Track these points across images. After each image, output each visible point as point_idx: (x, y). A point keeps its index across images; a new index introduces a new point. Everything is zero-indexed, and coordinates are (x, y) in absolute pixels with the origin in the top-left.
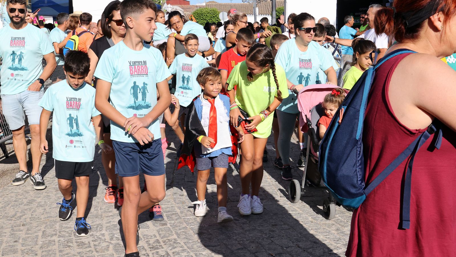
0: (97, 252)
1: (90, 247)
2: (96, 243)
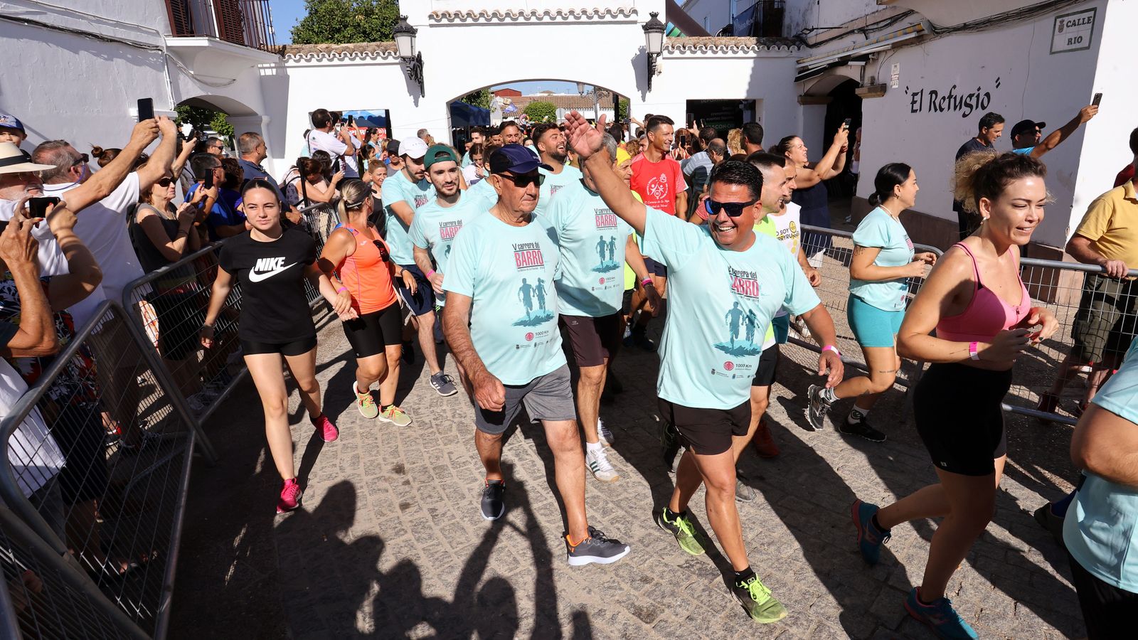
0: (439, 433)
1: (432, 427)
2: (438, 422)
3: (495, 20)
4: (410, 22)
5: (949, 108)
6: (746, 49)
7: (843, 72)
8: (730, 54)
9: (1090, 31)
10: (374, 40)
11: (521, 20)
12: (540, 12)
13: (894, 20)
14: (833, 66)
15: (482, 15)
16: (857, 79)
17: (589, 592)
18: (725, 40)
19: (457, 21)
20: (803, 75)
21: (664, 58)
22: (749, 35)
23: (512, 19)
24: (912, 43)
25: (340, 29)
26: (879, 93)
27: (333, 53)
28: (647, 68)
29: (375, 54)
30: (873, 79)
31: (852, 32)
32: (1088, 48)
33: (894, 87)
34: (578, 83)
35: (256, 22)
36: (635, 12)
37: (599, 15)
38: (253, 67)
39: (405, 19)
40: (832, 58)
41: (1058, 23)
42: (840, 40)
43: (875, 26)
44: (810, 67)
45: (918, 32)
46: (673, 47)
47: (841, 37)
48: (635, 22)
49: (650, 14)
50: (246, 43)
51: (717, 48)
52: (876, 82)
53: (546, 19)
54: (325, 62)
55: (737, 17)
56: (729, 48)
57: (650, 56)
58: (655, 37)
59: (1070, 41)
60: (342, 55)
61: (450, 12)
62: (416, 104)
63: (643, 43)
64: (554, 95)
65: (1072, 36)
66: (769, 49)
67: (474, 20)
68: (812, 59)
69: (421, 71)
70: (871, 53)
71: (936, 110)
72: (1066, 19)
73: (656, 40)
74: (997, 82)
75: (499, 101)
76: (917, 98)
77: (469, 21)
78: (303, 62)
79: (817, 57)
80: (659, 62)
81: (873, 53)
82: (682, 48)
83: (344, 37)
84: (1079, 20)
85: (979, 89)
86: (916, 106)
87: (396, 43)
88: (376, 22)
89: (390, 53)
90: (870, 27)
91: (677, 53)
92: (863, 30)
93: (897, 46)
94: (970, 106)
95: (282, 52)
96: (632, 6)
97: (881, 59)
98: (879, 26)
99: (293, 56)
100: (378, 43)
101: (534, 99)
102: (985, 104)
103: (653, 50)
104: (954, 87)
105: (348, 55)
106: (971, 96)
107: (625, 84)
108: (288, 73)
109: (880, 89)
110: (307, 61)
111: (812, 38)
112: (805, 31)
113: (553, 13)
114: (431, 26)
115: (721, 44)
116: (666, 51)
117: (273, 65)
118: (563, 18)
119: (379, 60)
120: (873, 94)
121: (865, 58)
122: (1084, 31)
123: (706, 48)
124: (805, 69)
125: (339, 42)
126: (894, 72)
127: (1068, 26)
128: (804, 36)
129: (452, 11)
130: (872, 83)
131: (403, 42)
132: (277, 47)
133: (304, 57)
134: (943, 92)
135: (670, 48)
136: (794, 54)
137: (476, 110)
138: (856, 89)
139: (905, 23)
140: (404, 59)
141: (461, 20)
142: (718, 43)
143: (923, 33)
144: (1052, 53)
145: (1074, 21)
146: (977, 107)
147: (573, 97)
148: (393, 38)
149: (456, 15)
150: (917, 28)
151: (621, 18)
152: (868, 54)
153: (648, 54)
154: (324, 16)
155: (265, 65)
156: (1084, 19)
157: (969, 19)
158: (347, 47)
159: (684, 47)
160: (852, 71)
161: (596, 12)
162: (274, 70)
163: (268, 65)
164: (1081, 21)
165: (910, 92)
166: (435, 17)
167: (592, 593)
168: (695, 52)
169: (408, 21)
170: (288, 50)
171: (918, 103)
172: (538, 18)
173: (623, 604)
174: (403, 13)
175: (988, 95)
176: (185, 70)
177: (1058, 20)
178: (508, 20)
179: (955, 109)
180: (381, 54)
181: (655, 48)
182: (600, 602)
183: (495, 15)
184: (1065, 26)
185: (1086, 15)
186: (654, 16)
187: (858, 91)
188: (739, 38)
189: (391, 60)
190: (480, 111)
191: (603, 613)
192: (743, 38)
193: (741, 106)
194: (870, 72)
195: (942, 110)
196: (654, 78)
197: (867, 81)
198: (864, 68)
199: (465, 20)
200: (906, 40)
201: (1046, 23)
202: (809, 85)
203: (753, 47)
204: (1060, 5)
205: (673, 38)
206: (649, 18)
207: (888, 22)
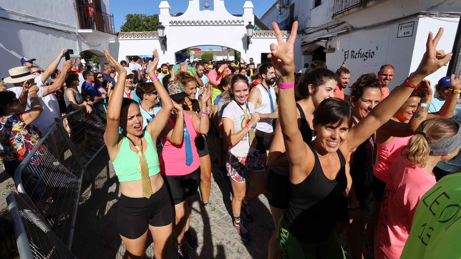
3: (193, 24)
4: (163, 24)
5: (359, 57)
7: (319, 43)
9: (412, 30)
10: (150, 31)
11: (202, 24)
12: (209, 21)
14: (315, 41)
15: (188, 22)
16: (324, 46)
17: (225, 234)
19: (179, 24)
20: (304, 44)
21: (253, 38)
22: (284, 30)
23: (199, 24)
24: (345, 33)
25: (138, 26)
26: (332, 51)
27: (135, 35)
28: (247, 41)
29: (150, 36)
30: (330, 46)
31: (322, 29)
32: (411, 36)
33: (338, 49)
34: (221, 46)
35: (109, 24)
36: (243, 21)
38: (107, 40)
39: (161, 23)
40: (315, 38)
41: (400, 27)
43: (331, 27)
44: (307, 42)
45: (347, 29)
46: (257, 34)
47: (318, 31)
48: (243, 25)
50: (105, 31)
51: (273, 35)
52: (331, 47)
53: (211, 24)
54: (132, 38)
55: (280, 23)
57: (248, 37)
58: (250, 30)
59: (404, 33)
60: (138, 36)
61: (177, 21)
62: (164, 53)
63: (246, 33)
64: (213, 50)
65: (405, 31)
67: (185, 24)
68: (308, 39)
69: (166, 42)
70: (329, 37)
71: (354, 58)
72: (403, 25)
73: (251, 32)
74: (377, 48)
75: (193, 52)
76: (347, 53)
77: (184, 24)
78: (124, 38)
79: (309, 38)
80: (252, 39)
81: (330, 37)
82: (260, 35)
83: (139, 29)
84: (408, 26)
85: (370, 50)
86: (347, 56)
87: (157, 32)
88: (150, 24)
89: (155, 35)
90: (329, 28)
91: (258, 36)
93: (339, 35)
94: (367, 57)
95: (117, 35)
96: (242, 19)
97: (333, 39)
98: (332, 27)
99: (121, 36)
100: (151, 32)
101: (205, 52)
102: (372, 56)
103: (249, 35)
104: (361, 49)
105: (140, 36)
106: (367, 53)
107: (239, 47)
108: (119, 42)
109: (333, 50)
110: (126, 38)
111: (307, 31)
113: (214, 21)
114: (170, 26)
116: (254, 35)
117: (114, 39)
118: (217, 23)
119: (151, 38)
120: (330, 52)
121: (327, 38)
122: (410, 30)
123: (269, 35)
124: (305, 42)
125: (137, 31)
126: (338, 44)
127: (404, 28)
128: (304, 30)
129: (178, 21)
130: (330, 48)
131: (160, 31)
132: (116, 33)
133: (125, 36)
134: (356, 51)
135: (256, 34)
136: (301, 37)
137: (185, 55)
138: (324, 50)
139: (342, 26)
140: (160, 37)
141: (181, 24)
143: (349, 30)
144: (397, 38)
145: (406, 26)
146: (369, 57)
147: (219, 51)
148: (156, 30)
149: (179, 22)
150: (347, 28)
151: (238, 23)
153: (248, 36)
154: (132, 22)
155: (111, 39)
156: (410, 25)
157: (366, 25)
158: (140, 33)
159: (261, 34)
160: (322, 43)
161: (229, 21)
162: (114, 41)
163: (112, 39)
164: (409, 26)
165: (344, 51)
166: (171, 22)
167: (226, 235)
168: (264, 36)
169: (162, 24)
170: (119, 34)
171: (347, 55)
172: (208, 23)
173: (237, 239)
174: (160, 21)
175: (373, 53)
176: (84, 41)
178: (197, 24)
179: (361, 58)
180: (152, 35)
181: (250, 34)
182: (229, 238)
183: (193, 22)
184: (403, 28)
185: (411, 24)
186: (250, 23)
187: (324, 51)
189: (155, 38)
190: (186, 56)
191: (230, 243)
192: (282, 31)
194: (329, 44)
195: (356, 58)
196: (250, 45)
197: (328, 47)
198: (327, 42)
199: (182, 24)
200: (343, 32)
201: (395, 26)
202: (306, 48)
203: (286, 34)
204: (401, 20)
205: (257, 31)
206: (248, 24)
207: (336, 25)
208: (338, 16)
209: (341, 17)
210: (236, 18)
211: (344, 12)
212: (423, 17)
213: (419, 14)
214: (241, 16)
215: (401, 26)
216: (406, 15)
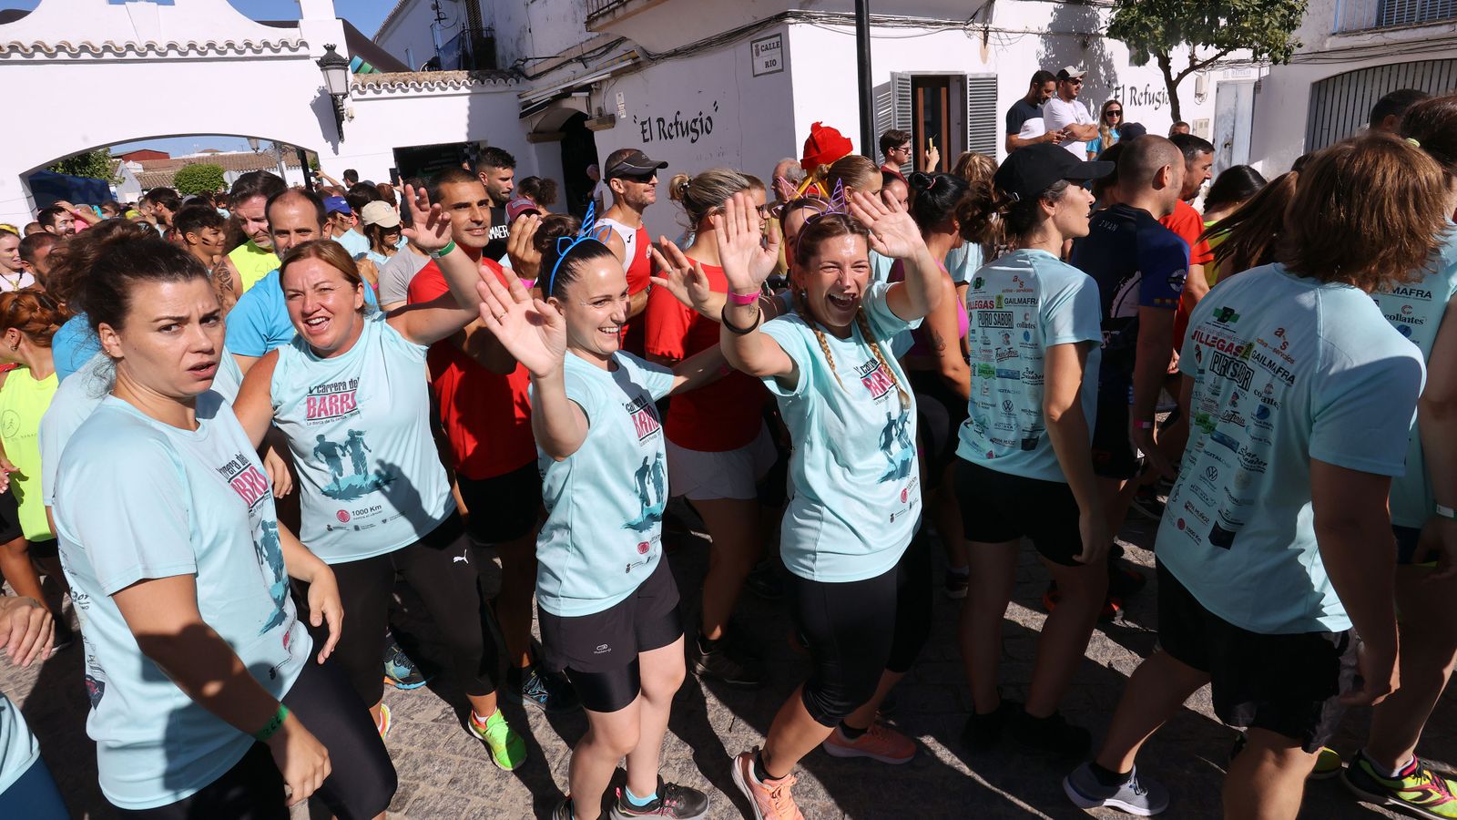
5: (678, 135)
6: (455, 84)
7: (568, 104)
8: (438, 91)
9: (780, 55)
11: (132, 55)
12: (161, 45)
13: (609, 47)
14: (557, 99)
16: (585, 111)
18: (429, 75)
20: (528, 111)
21: (353, 100)
22: (458, 69)
24: (631, 71)
26: (609, 124)
28: (332, 113)
30: (600, 109)
31: (570, 61)
32: (782, 70)
33: (622, 116)
34: (251, 138)
36: (304, 44)
37: (253, 49)
40: (555, 89)
41: (754, 48)
42: (560, 71)
43: (592, 55)
44: (533, 101)
45: (634, 59)
46: (364, 86)
47: (559, 67)
48: (307, 57)
49: (325, 47)
51: (420, 85)
52: (604, 113)
53: (173, 54)
55: (442, 49)
56: (435, 84)
57: (334, 98)
58: (336, 74)
59: (767, 65)
63: (323, 83)
64: (218, 154)
65: (768, 59)
66: (483, 83)
68: (534, 92)
70: (592, 83)
71: (666, 138)
72: (760, 44)
73: (339, 79)
74: (714, 106)
76: (646, 127)
79: (539, 90)
80: (348, 104)
81: (595, 83)
82: (375, 87)
84: (770, 44)
85: (701, 114)
86: (647, 135)
90: (587, 56)
91: (370, 94)
92: (580, 59)
93: (617, 75)
94: (695, 131)
96: (300, 38)
97: (604, 90)
98: (595, 54)
101: (189, 161)
102: (709, 128)
103: (336, 91)
104: (678, 113)
106: (695, 121)
107: (309, 134)
109: (610, 120)
111: (529, 70)
112: (518, 62)
115: (425, 80)
116: (355, 91)
120: (604, 125)
121: (587, 88)
122: (776, 55)
123: (407, 86)
124: (528, 103)
126: (620, 100)
127: (763, 51)
128: (521, 65)
130: (600, 115)
134: (669, 120)
136: (514, 87)
138: (585, 122)
139: (619, 50)
142: (420, 79)
143: (637, 60)
144: (755, 76)
145: (766, 45)
146: (702, 132)
147: (244, 155)
150: (632, 55)
151: (285, 52)
152: (590, 84)
153: (331, 95)
156: (773, 43)
157: (679, 45)
159: (378, 86)
160: (577, 103)
161: (249, 45)
164: (772, 46)
165: (639, 121)
168: (393, 91)
171: (648, 130)
172: (158, 54)
175: (709, 119)
177: (754, 45)
179: (683, 135)
181: (338, 88)
184: (760, 50)
185: (775, 40)
186: (331, 49)
187: (587, 124)
188: (446, 72)
192: (450, 72)
193: (466, 151)
194: (596, 104)
195: (671, 137)
196: (345, 125)
197: (593, 113)
198: (588, 99)
200: (625, 67)
201: (743, 47)
202: (536, 121)
203: (464, 82)
204: (752, 31)
205: (362, 75)
206: (325, 52)
207: (604, 49)
208: (601, 22)
209: (609, 24)
210: (275, 35)
211: (613, 10)
212: (795, 23)
213: (784, 15)
214: (294, 24)
215: (757, 46)
216: (761, 17)
